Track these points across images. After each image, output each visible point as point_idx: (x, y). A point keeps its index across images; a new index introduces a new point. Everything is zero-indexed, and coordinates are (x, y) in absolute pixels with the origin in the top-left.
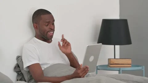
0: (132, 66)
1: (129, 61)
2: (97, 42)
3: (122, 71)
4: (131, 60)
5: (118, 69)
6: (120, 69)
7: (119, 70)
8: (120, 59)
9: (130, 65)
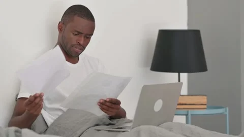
0: (210, 108)
1: (204, 100)
2: (150, 68)
3: (191, 115)
4: (205, 97)
5: (184, 112)
6: (188, 112)
7: (186, 113)
8: (188, 95)
9: (205, 106)
